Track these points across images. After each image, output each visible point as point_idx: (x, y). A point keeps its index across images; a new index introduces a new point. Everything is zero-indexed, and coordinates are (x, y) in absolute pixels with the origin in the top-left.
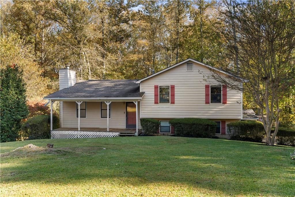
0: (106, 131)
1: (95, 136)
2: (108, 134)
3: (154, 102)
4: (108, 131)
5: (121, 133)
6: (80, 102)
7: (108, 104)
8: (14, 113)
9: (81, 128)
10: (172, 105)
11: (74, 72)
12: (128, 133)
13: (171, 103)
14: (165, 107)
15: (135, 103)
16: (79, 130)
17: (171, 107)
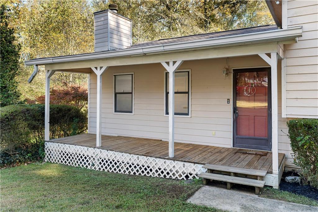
0: (165, 156)
1: (135, 167)
2: (171, 167)
5: (212, 171)
6: (101, 68)
16: (98, 144)
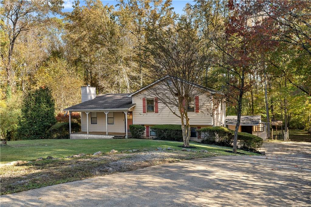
2: (107, 137)
3: (142, 111)
4: (107, 134)
5: (115, 136)
6: (88, 112)
7: (106, 114)
8: (44, 121)
9: (89, 132)
10: (156, 113)
11: (94, 89)
12: (119, 136)
13: (156, 112)
14: (151, 115)
15: (125, 112)
16: (88, 133)
17: (155, 115)
